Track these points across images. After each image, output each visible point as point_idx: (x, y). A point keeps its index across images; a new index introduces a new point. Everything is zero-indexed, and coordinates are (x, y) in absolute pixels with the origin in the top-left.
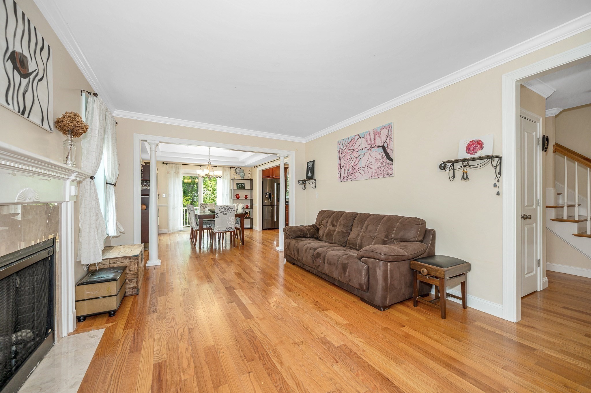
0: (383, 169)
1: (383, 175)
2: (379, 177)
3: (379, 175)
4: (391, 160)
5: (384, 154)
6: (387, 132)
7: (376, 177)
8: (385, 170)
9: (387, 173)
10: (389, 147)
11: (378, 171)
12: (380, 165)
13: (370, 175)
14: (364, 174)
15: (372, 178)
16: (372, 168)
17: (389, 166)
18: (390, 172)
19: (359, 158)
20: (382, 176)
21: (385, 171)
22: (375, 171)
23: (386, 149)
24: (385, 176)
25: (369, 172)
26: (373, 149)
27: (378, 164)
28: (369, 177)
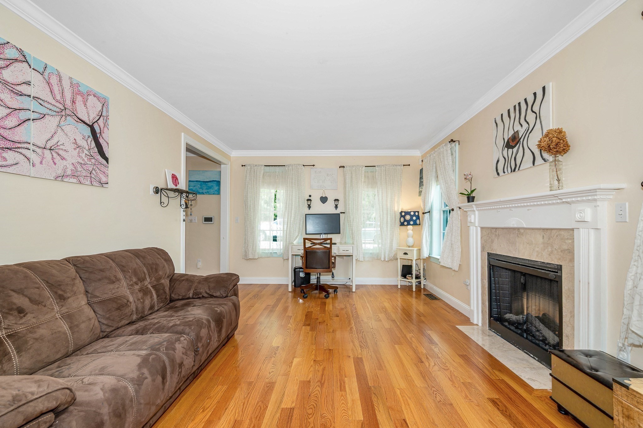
0: (91, 169)
1: (89, 180)
2: (82, 181)
3: (82, 179)
4: (107, 159)
5: (93, 141)
6: (100, 108)
7: (75, 181)
8: (94, 172)
9: (97, 179)
10: (103, 135)
11: (80, 170)
12: (86, 159)
13: (60, 172)
14: (41, 163)
15: (65, 180)
16: (65, 157)
17: (103, 168)
18: (104, 179)
19: (23, 115)
20: (89, 183)
21: (95, 174)
22: (71, 167)
23: (98, 136)
24: (94, 183)
25: (55, 164)
26: (68, 118)
27: (81, 155)
28: (54, 175)
